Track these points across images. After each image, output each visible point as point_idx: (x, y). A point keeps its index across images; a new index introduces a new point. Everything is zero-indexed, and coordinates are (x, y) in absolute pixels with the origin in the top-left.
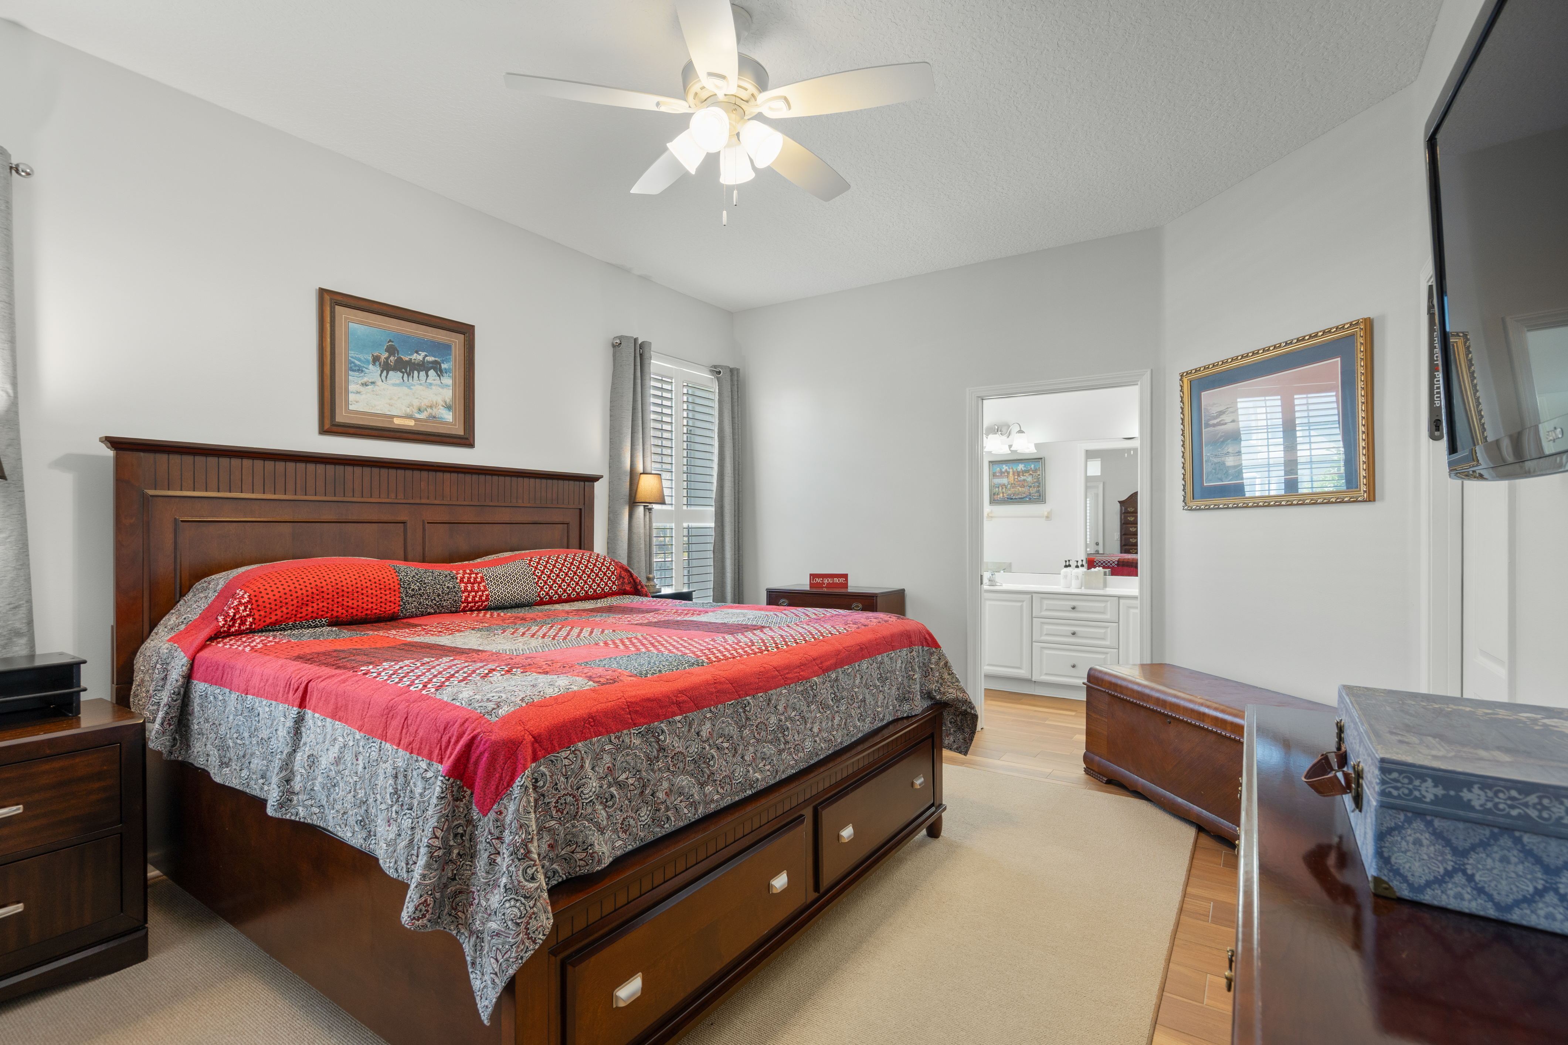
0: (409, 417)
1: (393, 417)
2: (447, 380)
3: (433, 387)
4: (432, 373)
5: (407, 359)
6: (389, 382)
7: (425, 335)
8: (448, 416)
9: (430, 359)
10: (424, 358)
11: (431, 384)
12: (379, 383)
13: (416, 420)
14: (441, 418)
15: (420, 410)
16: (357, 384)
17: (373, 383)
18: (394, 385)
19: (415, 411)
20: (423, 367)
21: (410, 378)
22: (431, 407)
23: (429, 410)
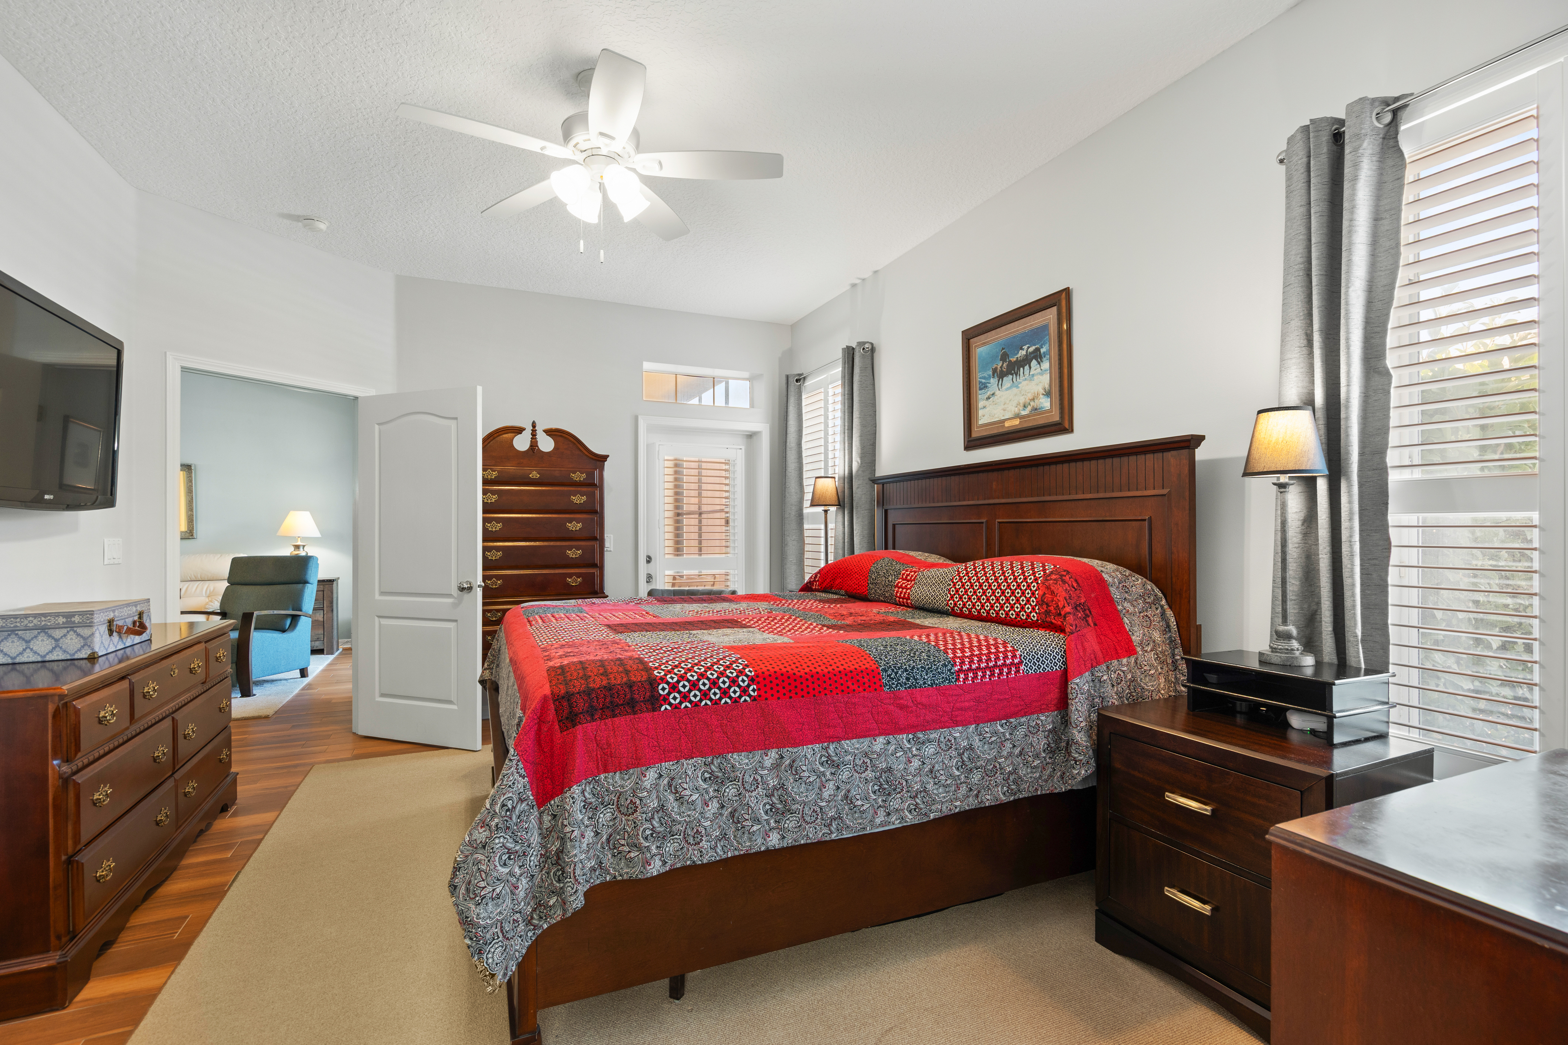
0: (1017, 416)
1: (1003, 421)
2: (1046, 365)
3: (1035, 378)
4: (1034, 362)
5: (1015, 359)
6: (1004, 388)
7: (1025, 328)
8: (1045, 403)
9: (1031, 349)
10: (1027, 351)
11: (1033, 375)
12: (997, 392)
13: (1021, 417)
14: (1042, 408)
15: (1025, 406)
16: (984, 399)
17: (993, 394)
18: (1007, 389)
19: (1021, 408)
20: (1026, 361)
21: (1018, 377)
22: (1033, 400)
23: (1032, 403)
